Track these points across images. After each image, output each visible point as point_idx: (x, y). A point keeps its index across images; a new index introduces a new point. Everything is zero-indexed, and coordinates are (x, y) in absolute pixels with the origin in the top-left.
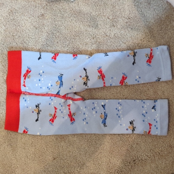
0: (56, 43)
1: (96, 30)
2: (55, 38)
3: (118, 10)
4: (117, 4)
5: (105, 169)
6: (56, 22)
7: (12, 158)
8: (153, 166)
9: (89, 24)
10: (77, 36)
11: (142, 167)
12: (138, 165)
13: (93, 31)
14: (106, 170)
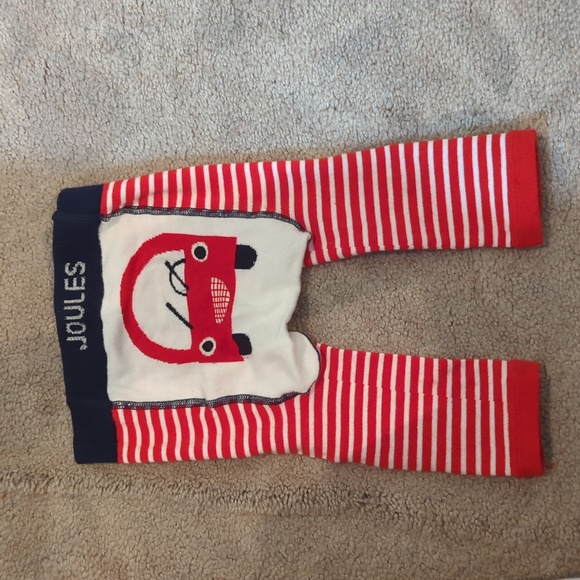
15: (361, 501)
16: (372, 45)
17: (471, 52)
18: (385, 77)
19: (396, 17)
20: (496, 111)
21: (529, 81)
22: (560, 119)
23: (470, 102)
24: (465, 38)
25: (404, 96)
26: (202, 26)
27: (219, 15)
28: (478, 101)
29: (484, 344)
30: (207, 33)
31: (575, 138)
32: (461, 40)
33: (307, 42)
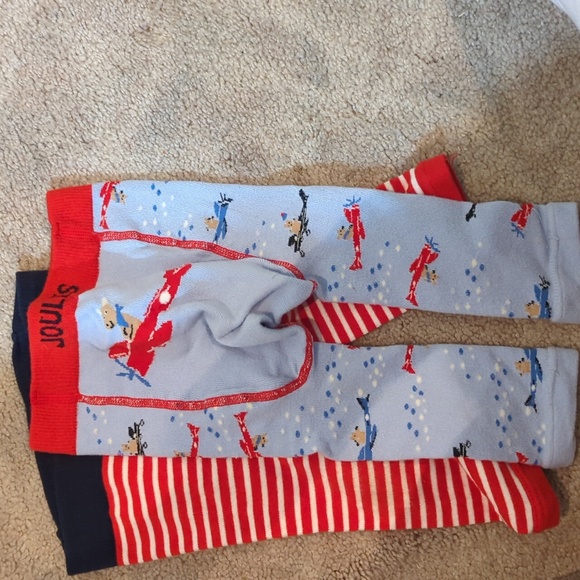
0: (185, 125)
1: (320, 90)
2: (182, 109)
3: (400, 30)
4: (396, 11)
5: (316, 557)
6: (191, 57)
7: (12, 499)
8: (479, 558)
9: (300, 69)
10: (254, 108)
11: (442, 558)
12: (430, 550)
13: (310, 93)
14: (321, 562)
15: (415, 543)
16: (178, 108)
17: (274, 64)
18: (208, 130)
19: (185, 69)
20: (327, 106)
21: (343, 60)
22: (392, 80)
23: (300, 111)
24: (260, 53)
25: (235, 139)
26: (5, 179)
27: (15, 160)
28: (307, 105)
29: (443, 328)
30: (14, 183)
31: (415, 90)
32: (258, 58)
33: (115, 139)
